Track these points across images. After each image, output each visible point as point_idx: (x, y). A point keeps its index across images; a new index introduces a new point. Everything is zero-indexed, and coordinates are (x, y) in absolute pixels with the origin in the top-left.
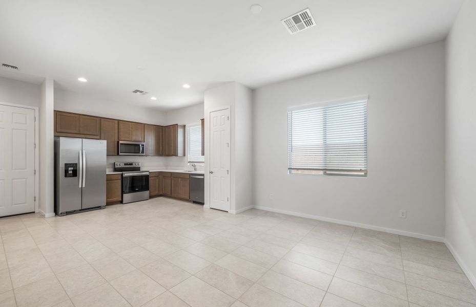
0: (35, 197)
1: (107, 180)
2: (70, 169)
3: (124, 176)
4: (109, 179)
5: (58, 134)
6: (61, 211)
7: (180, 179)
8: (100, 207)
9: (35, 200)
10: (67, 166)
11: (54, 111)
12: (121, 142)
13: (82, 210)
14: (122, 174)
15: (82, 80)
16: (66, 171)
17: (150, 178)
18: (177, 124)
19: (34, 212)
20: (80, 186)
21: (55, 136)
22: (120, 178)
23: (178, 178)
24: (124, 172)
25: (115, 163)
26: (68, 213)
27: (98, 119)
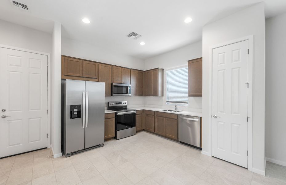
0: (47, 134)
1: (105, 119)
2: (75, 110)
3: (117, 115)
4: (107, 117)
5: (65, 77)
6: (67, 151)
7: (165, 118)
8: (100, 145)
9: (47, 137)
10: (72, 107)
11: (62, 56)
12: (114, 84)
13: (85, 150)
14: (116, 113)
15: (86, 21)
16: (72, 113)
17: (136, 115)
18: (158, 68)
19: (47, 148)
20: (84, 127)
21: (62, 79)
22: (114, 116)
23: (164, 117)
24: (117, 111)
25: (108, 102)
26: (73, 153)
27: (97, 64)
